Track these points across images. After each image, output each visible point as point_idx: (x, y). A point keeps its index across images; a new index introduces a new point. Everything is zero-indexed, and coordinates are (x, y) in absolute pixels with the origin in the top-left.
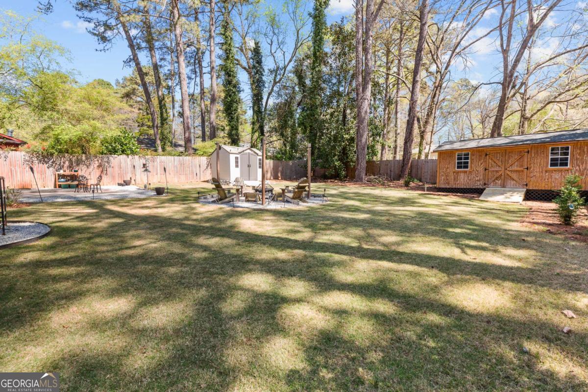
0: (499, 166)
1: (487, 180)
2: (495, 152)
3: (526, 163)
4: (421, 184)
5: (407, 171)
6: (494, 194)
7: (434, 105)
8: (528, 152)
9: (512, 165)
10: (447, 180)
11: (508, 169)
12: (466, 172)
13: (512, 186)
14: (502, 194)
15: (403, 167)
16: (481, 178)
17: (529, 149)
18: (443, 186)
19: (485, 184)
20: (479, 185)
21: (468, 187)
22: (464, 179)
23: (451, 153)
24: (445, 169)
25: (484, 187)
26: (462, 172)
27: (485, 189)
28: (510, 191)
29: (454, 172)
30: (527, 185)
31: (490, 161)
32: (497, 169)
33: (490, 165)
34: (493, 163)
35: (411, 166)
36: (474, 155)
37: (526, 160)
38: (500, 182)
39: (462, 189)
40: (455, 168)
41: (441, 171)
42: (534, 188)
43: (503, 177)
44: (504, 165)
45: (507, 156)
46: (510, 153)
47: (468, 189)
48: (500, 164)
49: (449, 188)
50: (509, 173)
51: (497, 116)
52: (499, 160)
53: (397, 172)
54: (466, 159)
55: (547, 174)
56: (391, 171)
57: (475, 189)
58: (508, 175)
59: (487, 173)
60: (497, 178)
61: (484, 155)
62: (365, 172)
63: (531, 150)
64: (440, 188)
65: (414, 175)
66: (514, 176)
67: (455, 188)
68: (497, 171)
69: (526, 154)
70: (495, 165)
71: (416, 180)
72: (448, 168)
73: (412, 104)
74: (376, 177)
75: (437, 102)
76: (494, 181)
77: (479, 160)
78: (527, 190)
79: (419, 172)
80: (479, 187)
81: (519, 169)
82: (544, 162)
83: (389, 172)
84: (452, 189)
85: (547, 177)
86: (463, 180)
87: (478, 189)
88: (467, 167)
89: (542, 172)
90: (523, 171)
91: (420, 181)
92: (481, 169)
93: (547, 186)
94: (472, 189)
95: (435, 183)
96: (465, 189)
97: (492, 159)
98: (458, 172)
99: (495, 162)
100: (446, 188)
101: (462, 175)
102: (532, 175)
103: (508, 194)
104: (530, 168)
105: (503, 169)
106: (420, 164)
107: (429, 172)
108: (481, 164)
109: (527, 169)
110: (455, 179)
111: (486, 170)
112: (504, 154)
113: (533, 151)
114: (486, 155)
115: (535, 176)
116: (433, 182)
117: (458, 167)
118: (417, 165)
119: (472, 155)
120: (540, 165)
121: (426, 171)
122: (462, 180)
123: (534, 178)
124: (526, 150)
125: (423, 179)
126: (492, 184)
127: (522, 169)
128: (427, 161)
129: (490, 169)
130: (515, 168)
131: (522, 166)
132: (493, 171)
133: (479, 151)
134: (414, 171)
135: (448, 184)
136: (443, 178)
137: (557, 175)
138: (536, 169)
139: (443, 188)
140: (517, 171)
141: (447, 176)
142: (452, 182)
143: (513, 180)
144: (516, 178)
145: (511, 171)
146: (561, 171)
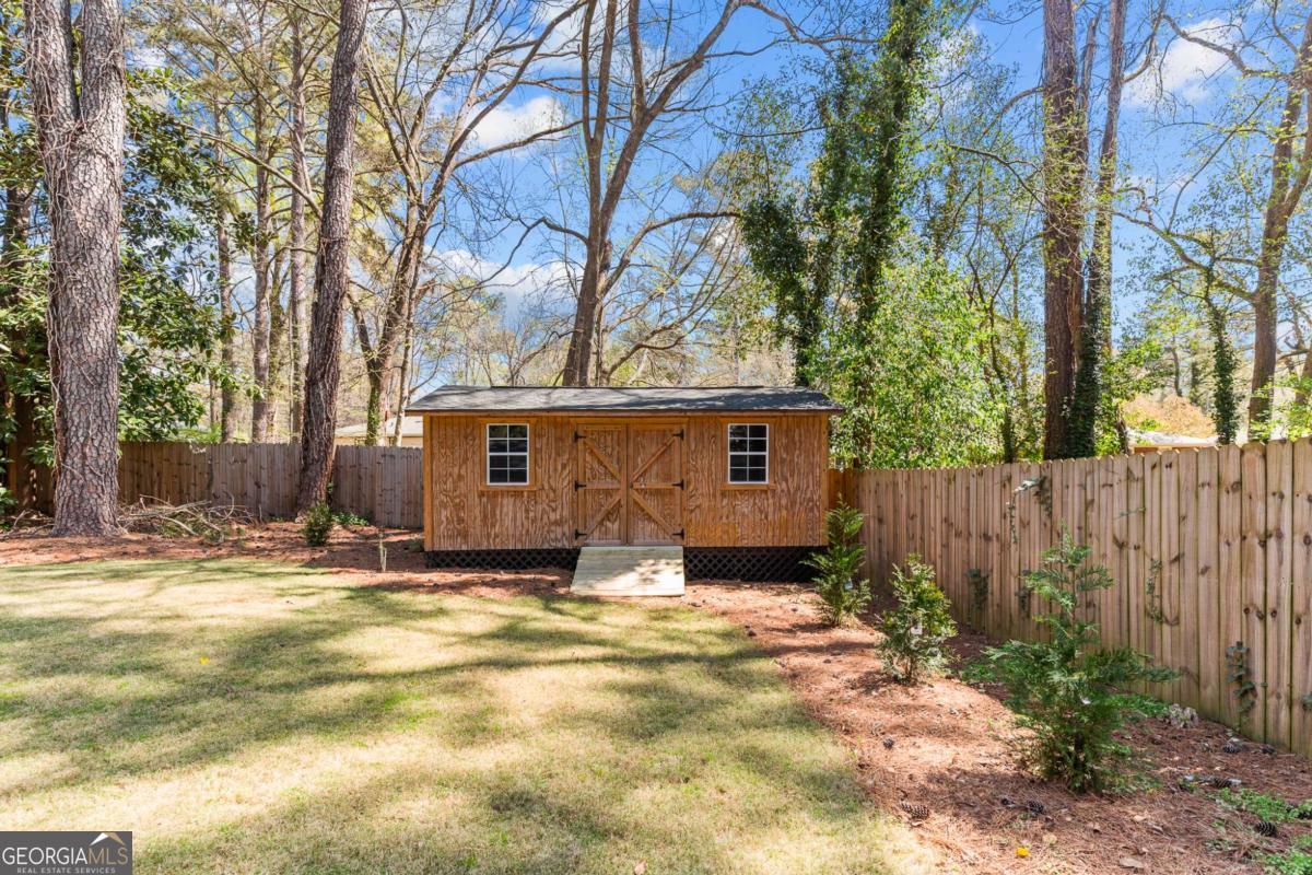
0: (613, 476)
1: (581, 522)
2: (600, 428)
3: (677, 469)
4: (372, 530)
5: (322, 487)
6: (610, 570)
7: (408, 291)
8: (681, 435)
9: (645, 472)
10: (461, 520)
11: (636, 486)
12: (518, 494)
13: (648, 540)
14: (630, 568)
15: (304, 470)
16: (566, 513)
17: (684, 427)
18: (446, 545)
19: (577, 534)
20: (559, 539)
21: (528, 547)
22: (515, 519)
23: (467, 421)
24: (449, 485)
25: (575, 543)
26: (507, 492)
27: (578, 552)
28: (646, 556)
29: (482, 495)
30: (682, 534)
31: (588, 458)
32: (608, 484)
33: (588, 474)
34: (596, 465)
35: (336, 468)
36: (540, 436)
37: (677, 461)
38: (616, 526)
39: (509, 552)
40: (483, 478)
41: (437, 488)
42: (700, 545)
43: (623, 511)
44: (624, 471)
45: (631, 445)
46: (637, 433)
47: (529, 552)
48: (613, 468)
49: (468, 553)
50: (639, 498)
51: (576, 334)
52: (611, 455)
53: (284, 487)
54: (516, 446)
55: (725, 501)
57: (549, 552)
58: (636, 503)
59: (581, 498)
60: (608, 516)
61: (571, 436)
62: (112, 486)
63: (688, 428)
64: (437, 554)
65: (346, 501)
66: (651, 505)
67: (488, 552)
68: (608, 493)
69: (677, 439)
70: (602, 470)
71: (354, 518)
72: (460, 477)
73: (329, 247)
74: (184, 508)
75: (414, 284)
76: (601, 523)
77: (558, 454)
78: (685, 549)
79: (366, 491)
80: (559, 545)
81: (663, 486)
82: (716, 464)
83: (251, 488)
84: (478, 553)
85: (725, 511)
86: (512, 525)
87: (559, 551)
88: (521, 477)
89: (714, 496)
90: (671, 492)
91: (371, 520)
92: (564, 483)
93: (725, 537)
94: (539, 552)
95: (420, 529)
96: (519, 552)
97: (592, 453)
98: (495, 494)
99: (601, 463)
100: (458, 553)
101: (508, 504)
102: (692, 504)
103: (645, 568)
104: (689, 483)
105: (623, 487)
106: (366, 463)
107: (399, 490)
108: (564, 467)
109: (681, 485)
110: (485, 517)
111: (577, 486)
112: (623, 436)
113: (692, 434)
114: (577, 437)
115: (698, 507)
116: (411, 523)
117: (496, 476)
118: (357, 466)
119: (537, 435)
120: (710, 475)
121: (387, 485)
122: (508, 522)
123: (697, 511)
124: (677, 430)
125: (380, 515)
126: (596, 534)
127: (668, 485)
128: (389, 454)
129: (589, 486)
130: (653, 482)
131: (668, 478)
132: (598, 491)
133: (555, 423)
134: (347, 485)
135: (465, 536)
136: (444, 513)
137: (744, 506)
138: (701, 488)
139: (448, 553)
140: (657, 493)
141: (459, 507)
142: (476, 529)
143: (650, 518)
144: (656, 515)
145: (644, 492)
146: (752, 492)
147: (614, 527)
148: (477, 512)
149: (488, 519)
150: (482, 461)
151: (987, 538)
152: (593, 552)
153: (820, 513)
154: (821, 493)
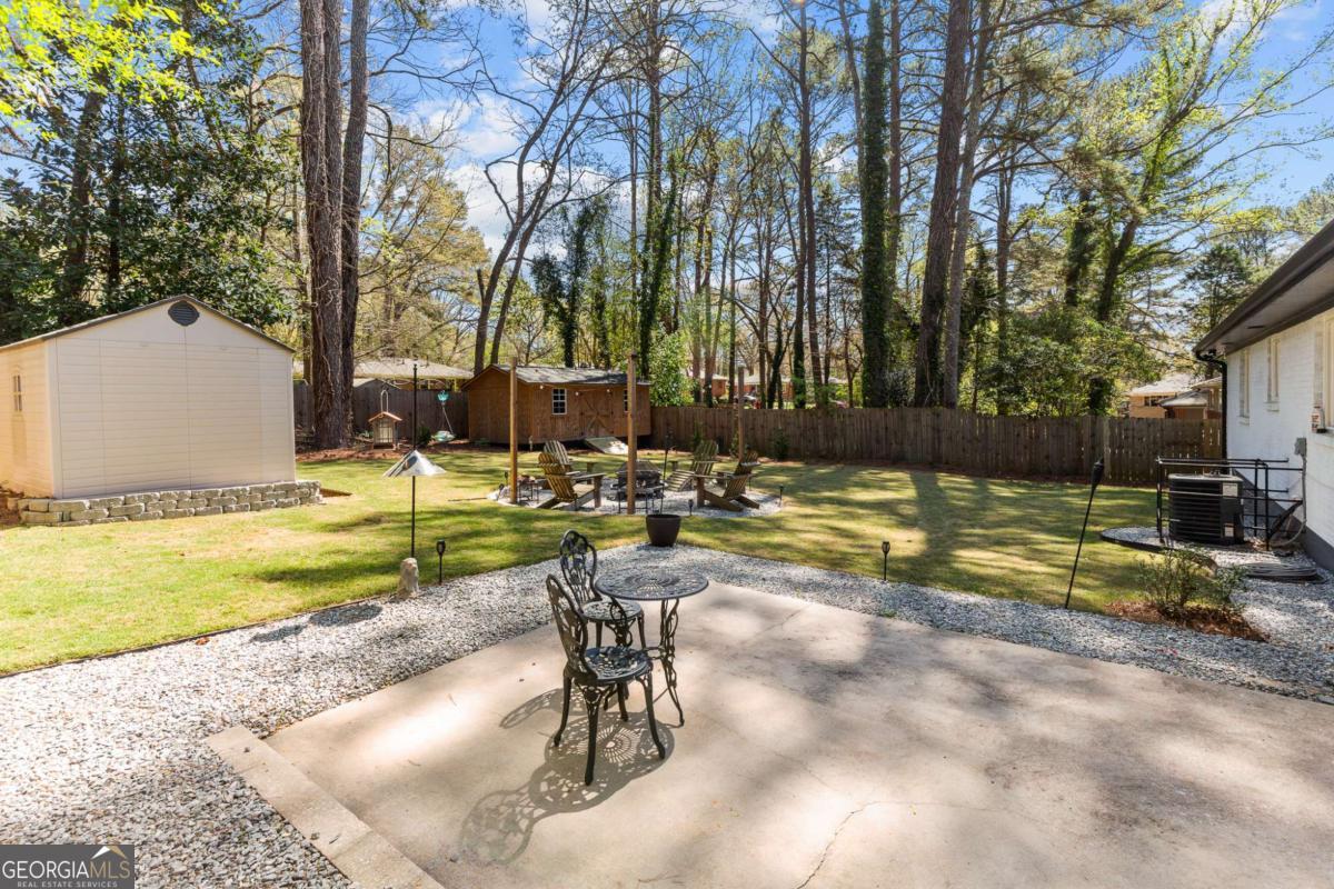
18: (539, 441)
19: (582, 434)
48: (593, 407)
50: (600, 418)
66: (603, 421)
81: (607, 414)
88: (563, 411)
111: (581, 414)
114: (581, 394)
122: (560, 429)
135: (545, 436)
147: (593, 430)
148: (551, 425)
149: (553, 429)
150: (551, 404)
151: (723, 428)
152: (591, 440)
153: (649, 424)
154: (647, 415)
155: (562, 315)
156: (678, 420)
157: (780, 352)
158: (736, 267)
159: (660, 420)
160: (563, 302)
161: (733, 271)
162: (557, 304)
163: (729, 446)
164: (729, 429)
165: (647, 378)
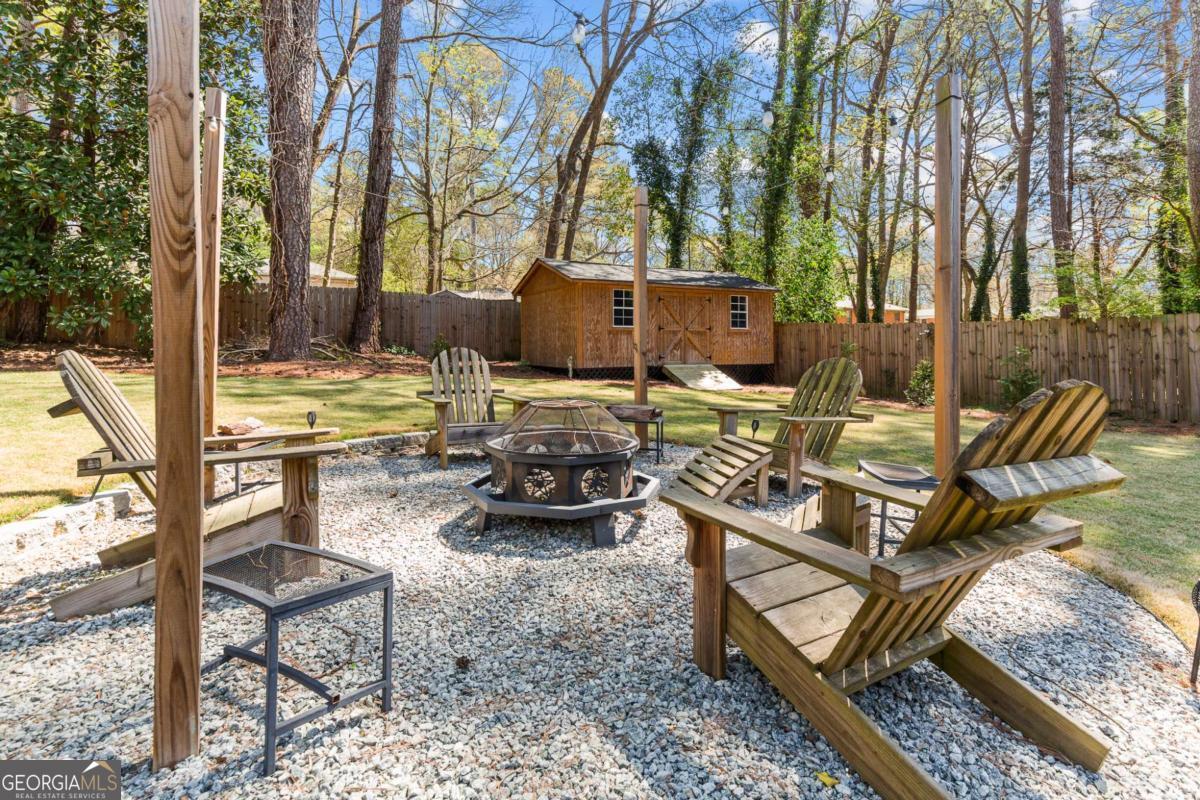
0: (677, 323)
1: (662, 350)
2: (671, 294)
3: (708, 319)
8: (710, 301)
9: (693, 321)
10: (598, 349)
11: (689, 329)
12: (629, 333)
13: (695, 361)
16: (653, 345)
17: (709, 296)
18: (590, 365)
19: (659, 358)
20: (649, 361)
22: (627, 348)
23: (602, 287)
24: (592, 326)
25: (658, 363)
26: (623, 332)
27: (661, 368)
29: (610, 333)
30: (711, 358)
31: (665, 311)
32: (675, 327)
33: (665, 321)
34: (669, 316)
37: (707, 315)
40: (610, 322)
41: (585, 329)
42: (718, 363)
43: (682, 344)
44: (683, 320)
45: (686, 304)
46: (689, 299)
48: (677, 318)
49: (602, 369)
50: (689, 335)
52: (676, 310)
54: (628, 303)
55: (729, 338)
56: (316, 322)
58: (689, 339)
59: (662, 336)
60: (675, 347)
61: (657, 298)
63: (713, 297)
64: (585, 370)
66: (696, 340)
67: (614, 369)
68: (675, 333)
69: (707, 303)
70: (672, 319)
72: (598, 321)
76: (672, 351)
77: (650, 309)
78: (713, 366)
80: (651, 364)
81: (701, 330)
82: (725, 317)
84: (608, 369)
85: (729, 344)
86: (626, 352)
87: (650, 368)
89: (724, 335)
90: (705, 333)
92: (653, 327)
93: (728, 359)
96: (630, 369)
97: (667, 309)
98: (617, 333)
99: (671, 315)
100: (597, 370)
101: (623, 339)
102: (714, 340)
104: (713, 328)
105: (683, 329)
108: (654, 317)
109: (710, 329)
110: (611, 348)
111: (660, 329)
112: (682, 300)
113: (714, 300)
114: (660, 299)
115: (717, 342)
117: (617, 322)
120: (722, 324)
122: (624, 351)
123: (717, 345)
124: (707, 297)
126: (671, 357)
127: (704, 329)
129: (665, 329)
130: (696, 327)
131: (703, 325)
132: (670, 332)
135: (600, 358)
136: (589, 344)
137: (738, 341)
138: (719, 330)
139: (592, 370)
140: (699, 333)
141: (597, 340)
142: (607, 355)
143: (695, 348)
144: (698, 346)
145: (692, 332)
146: (740, 334)
147: (678, 353)
148: (607, 343)
149: (613, 348)
150: (610, 312)
151: (894, 355)
152: (673, 368)
153: (770, 346)
154: (770, 335)
155: (669, 213)
156: (818, 343)
157: (990, 261)
158: (921, 170)
159: (790, 343)
160: (672, 196)
161: (916, 175)
162: (665, 199)
163: (905, 385)
164: (906, 358)
165: (772, 282)
